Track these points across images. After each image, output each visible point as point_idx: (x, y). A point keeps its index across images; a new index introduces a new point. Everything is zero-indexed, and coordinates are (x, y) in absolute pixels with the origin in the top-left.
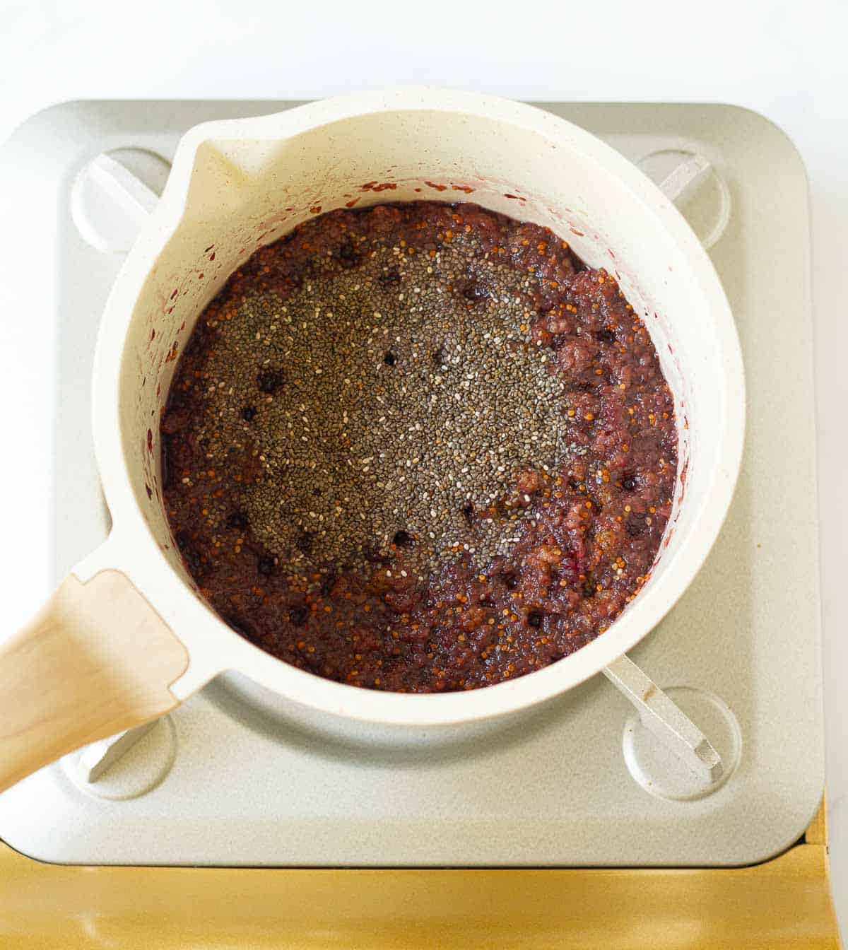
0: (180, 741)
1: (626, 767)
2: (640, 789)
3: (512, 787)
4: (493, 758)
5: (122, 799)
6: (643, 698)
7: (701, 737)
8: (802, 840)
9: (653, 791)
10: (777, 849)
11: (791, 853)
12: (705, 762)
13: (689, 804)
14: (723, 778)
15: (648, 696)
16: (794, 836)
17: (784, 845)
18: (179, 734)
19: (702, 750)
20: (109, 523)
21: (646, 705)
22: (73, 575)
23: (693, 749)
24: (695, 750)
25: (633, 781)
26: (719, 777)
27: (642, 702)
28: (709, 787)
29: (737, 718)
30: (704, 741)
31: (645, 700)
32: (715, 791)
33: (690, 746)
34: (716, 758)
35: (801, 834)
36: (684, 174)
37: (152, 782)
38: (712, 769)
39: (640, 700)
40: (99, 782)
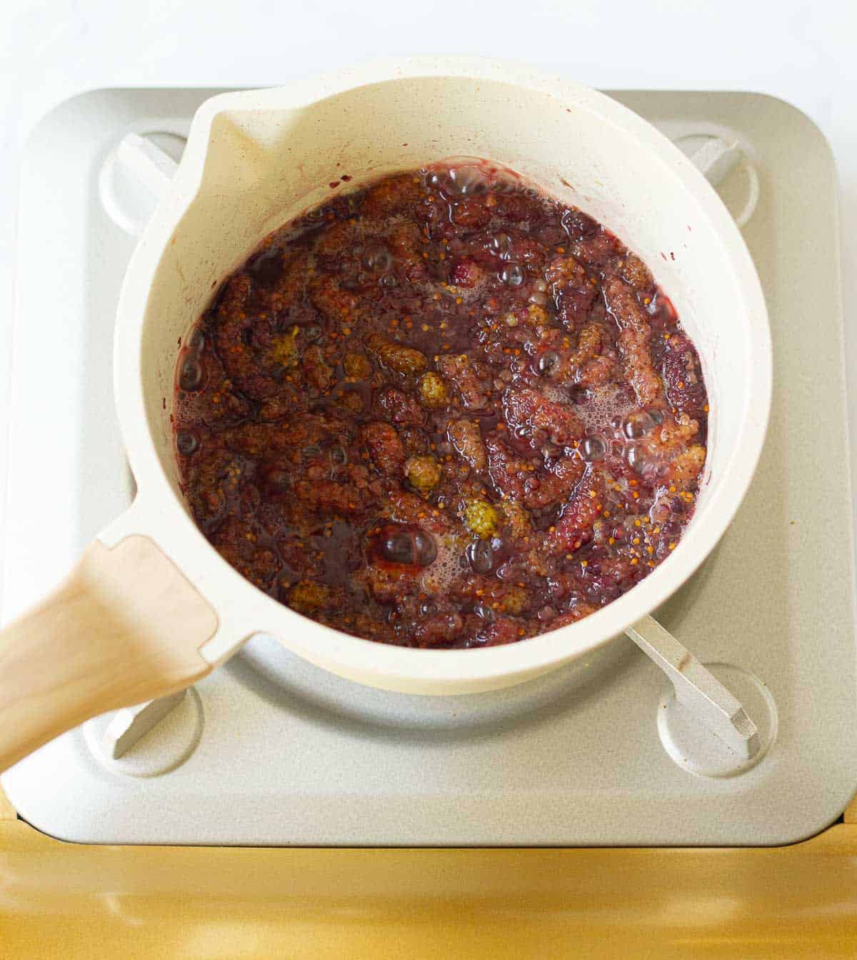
0: (207, 718)
1: (660, 743)
2: (675, 765)
3: (545, 764)
4: (525, 736)
5: (148, 776)
6: (678, 666)
7: (738, 706)
8: (840, 820)
9: (689, 768)
10: (814, 828)
11: (829, 831)
12: (741, 733)
13: (726, 781)
14: (759, 754)
15: (682, 665)
16: (832, 815)
17: (821, 826)
18: (205, 710)
19: (738, 719)
20: (134, 490)
21: (680, 674)
22: (99, 541)
23: (730, 717)
24: (732, 719)
25: (668, 757)
26: (756, 751)
27: (678, 671)
28: (744, 764)
29: (772, 694)
30: (741, 710)
31: (680, 669)
32: (752, 767)
33: (727, 715)
34: (753, 729)
35: (840, 814)
36: (713, 152)
37: (178, 758)
38: (749, 741)
39: (675, 669)
40: (123, 758)
